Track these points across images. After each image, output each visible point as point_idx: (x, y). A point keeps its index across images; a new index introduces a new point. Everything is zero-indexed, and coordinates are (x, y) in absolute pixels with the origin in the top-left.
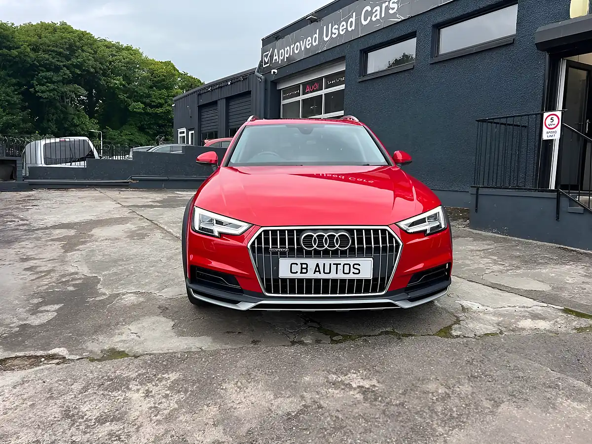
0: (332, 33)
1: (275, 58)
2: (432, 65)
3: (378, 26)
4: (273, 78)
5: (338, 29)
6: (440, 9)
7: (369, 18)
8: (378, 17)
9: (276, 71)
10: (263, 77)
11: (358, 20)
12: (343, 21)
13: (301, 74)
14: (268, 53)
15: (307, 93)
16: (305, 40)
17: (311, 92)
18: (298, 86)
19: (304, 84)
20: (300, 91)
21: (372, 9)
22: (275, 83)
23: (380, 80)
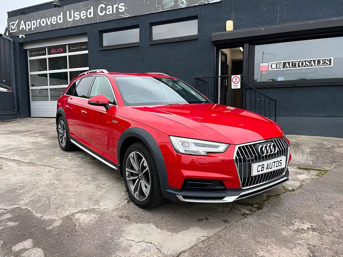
0: (74, 17)
1: (21, 27)
2: (150, 46)
3: (112, 18)
4: (21, 41)
5: (80, 15)
6: (153, 15)
7: (104, 12)
8: (111, 12)
9: (24, 36)
10: (11, 39)
11: (95, 12)
12: (83, 10)
13: (47, 40)
14: (15, 22)
15: (53, 54)
16: (50, 18)
17: (56, 53)
18: (44, 49)
19: (49, 48)
20: (46, 52)
21: (106, 7)
22: (22, 44)
23: (115, 50)
